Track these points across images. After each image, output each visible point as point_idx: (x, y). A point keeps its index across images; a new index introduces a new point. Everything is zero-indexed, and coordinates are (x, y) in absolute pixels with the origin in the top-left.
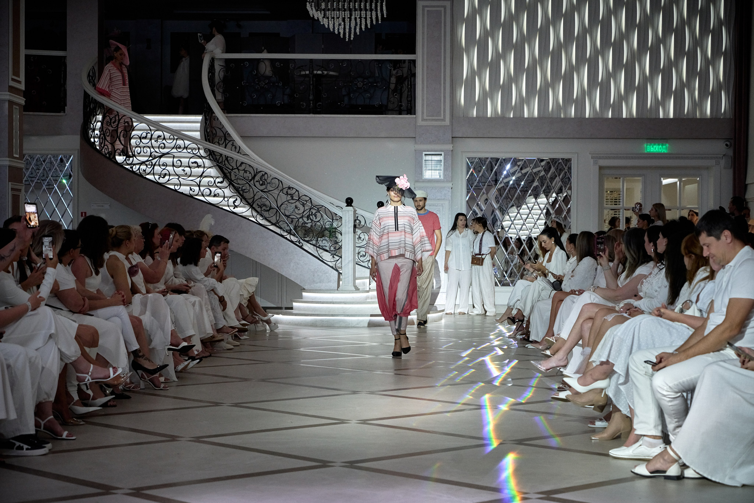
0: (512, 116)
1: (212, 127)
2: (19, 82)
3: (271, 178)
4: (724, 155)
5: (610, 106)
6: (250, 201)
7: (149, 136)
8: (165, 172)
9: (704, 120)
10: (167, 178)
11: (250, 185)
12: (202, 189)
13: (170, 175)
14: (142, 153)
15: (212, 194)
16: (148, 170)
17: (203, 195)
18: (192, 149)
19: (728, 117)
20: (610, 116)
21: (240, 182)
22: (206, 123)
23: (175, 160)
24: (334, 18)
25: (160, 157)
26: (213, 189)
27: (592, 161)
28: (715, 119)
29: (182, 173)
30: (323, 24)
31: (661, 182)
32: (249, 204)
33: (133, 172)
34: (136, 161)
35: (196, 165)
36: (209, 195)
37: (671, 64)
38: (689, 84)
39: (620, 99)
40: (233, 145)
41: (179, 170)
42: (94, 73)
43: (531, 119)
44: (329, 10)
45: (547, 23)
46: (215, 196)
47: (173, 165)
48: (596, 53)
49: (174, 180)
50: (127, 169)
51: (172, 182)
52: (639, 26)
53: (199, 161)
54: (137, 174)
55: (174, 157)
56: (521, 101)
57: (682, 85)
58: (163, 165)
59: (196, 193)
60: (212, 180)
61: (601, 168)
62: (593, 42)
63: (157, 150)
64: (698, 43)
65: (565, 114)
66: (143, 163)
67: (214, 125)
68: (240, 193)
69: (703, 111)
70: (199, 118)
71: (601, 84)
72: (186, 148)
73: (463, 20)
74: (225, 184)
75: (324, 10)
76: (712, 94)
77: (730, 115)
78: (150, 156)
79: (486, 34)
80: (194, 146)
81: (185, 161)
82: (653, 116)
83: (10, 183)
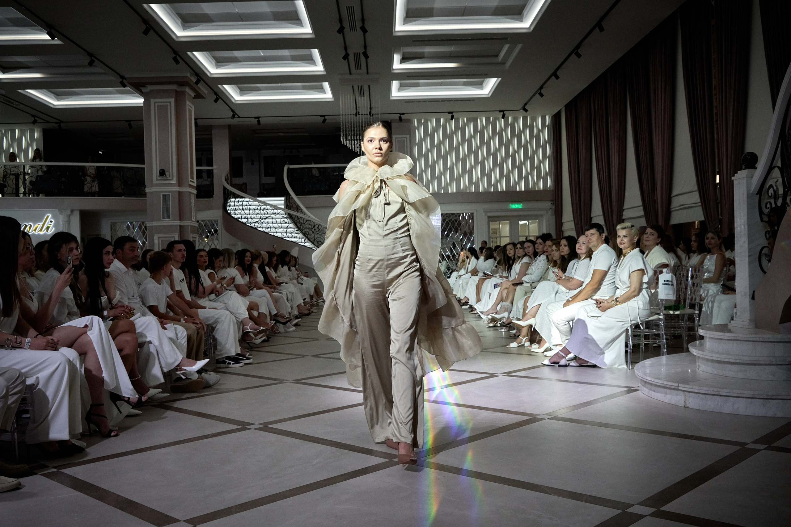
0: (442, 192)
1: (290, 203)
2: (194, 182)
3: (322, 227)
4: (550, 208)
5: (492, 185)
6: (312, 240)
7: (259, 208)
8: (267, 227)
9: (539, 191)
10: (269, 229)
11: (313, 232)
12: (288, 234)
13: (271, 228)
14: (256, 217)
15: (293, 237)
16: (259, 226)
17: (288, 238)
18: (282, 214)
19: (551, 189)
20: (492, 190)
21: (306, 230)
22: (287, 201)
23: (273, 220)
24: (354, 144)
25: (265, 219)
26: (293, 234)
27: (484, 214)
28: (545, 190)
29: (277, 226)
30: (349, 148)
31: (519, 223)
32: (311, 242)
33: (251, 227)
34: (253, 221)
35: (284, 222)
36: (292, 237)
37: (521, 163)
38: (531, 173)
39: (497, 182)
40: (301, 211)
41: (275, 225)
42: (228, 177)
43: (452, 193)
44: (352, 140)
45: (458, 144)
46: (294, 237)
47: (272, 223)
48: (484, 159)
49: (273, 230)
50: (248, 226)
51: (272, 232)
52: (505, 145)
53: (286, 220)
54: (253, 228)
55: (272, 219)
56: (447, 184)
57: (528, 174)
58: (267, 223)
59: (285, 236)
60: (293, 229)
61: (489, 217)
62: (483, 154)
63: (264, 215)
64: (535, 152)
65: (469, 190)
66: (256, 222)
67: (291, 202)
68: (306, 235)
69: (538, 187)
70: (283, 198)
71: (487, 175)
72: (278, 214)
73: (416, 144)
74: (299, 232)
75: (349, 140)
76: (543, 178)
77: (552, 188)
78: (260, 218)
79: (428, 151)
80: (284, 213)
81: (278, 220)
82: (514, 190)
83: (191, 234)
